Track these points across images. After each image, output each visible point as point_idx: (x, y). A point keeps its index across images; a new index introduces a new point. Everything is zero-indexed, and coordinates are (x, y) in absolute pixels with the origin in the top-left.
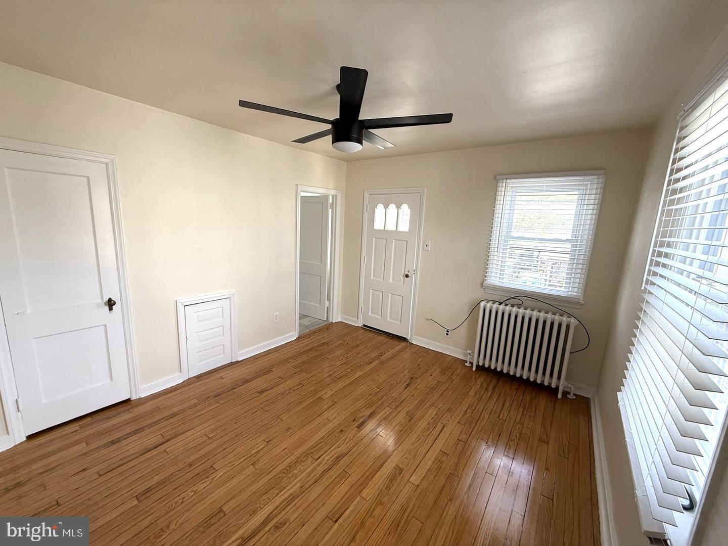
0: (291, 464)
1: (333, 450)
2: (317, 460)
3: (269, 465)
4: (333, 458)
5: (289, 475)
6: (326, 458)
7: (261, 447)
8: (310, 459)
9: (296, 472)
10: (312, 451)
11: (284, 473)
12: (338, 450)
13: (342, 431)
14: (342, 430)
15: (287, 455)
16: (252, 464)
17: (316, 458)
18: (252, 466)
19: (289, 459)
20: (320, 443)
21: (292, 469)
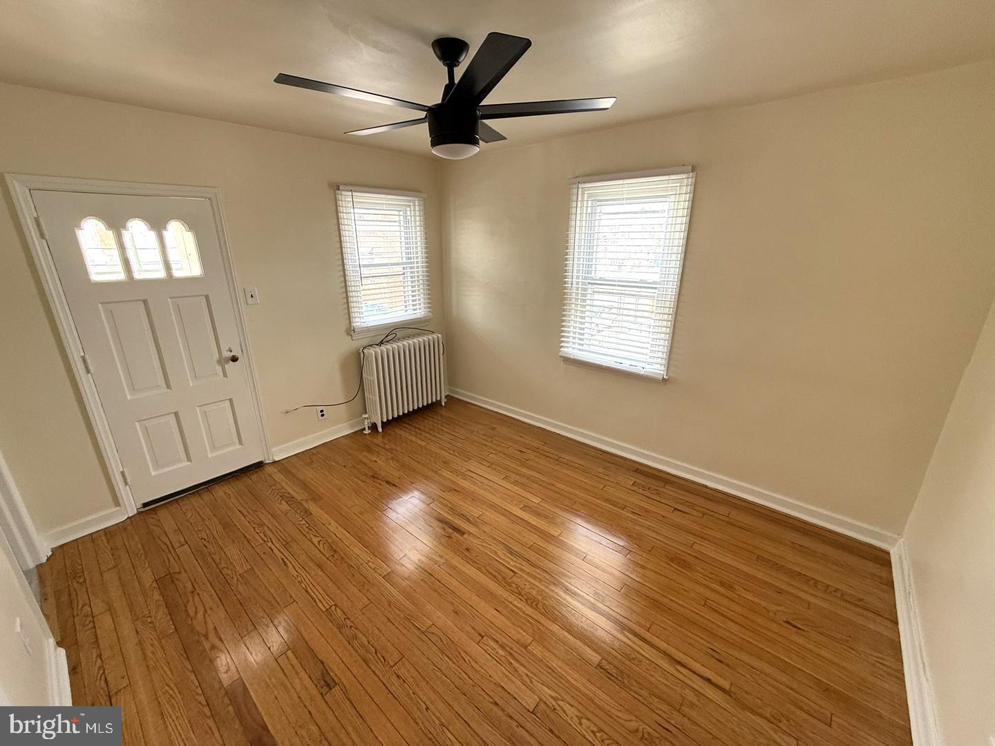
0: (523, 600)
1: (501, 558)
2: (515, 573)
3: (525, 625)
4: (512, 557)
5: (540, 598)
6: (512, 563)
7: (492, 643)
8: (515, 579)
9: (534, 593)
10: (500, 578)
11: (536, 605)
12: (500, 553)
13: (468, 550)
14: (466, 549)
15: (507, 606)
16: (526, 648)
17: (512, 574)
18: (529, 647)
19: (515, 603)
20: (487, 571)
21: (531, 596)
